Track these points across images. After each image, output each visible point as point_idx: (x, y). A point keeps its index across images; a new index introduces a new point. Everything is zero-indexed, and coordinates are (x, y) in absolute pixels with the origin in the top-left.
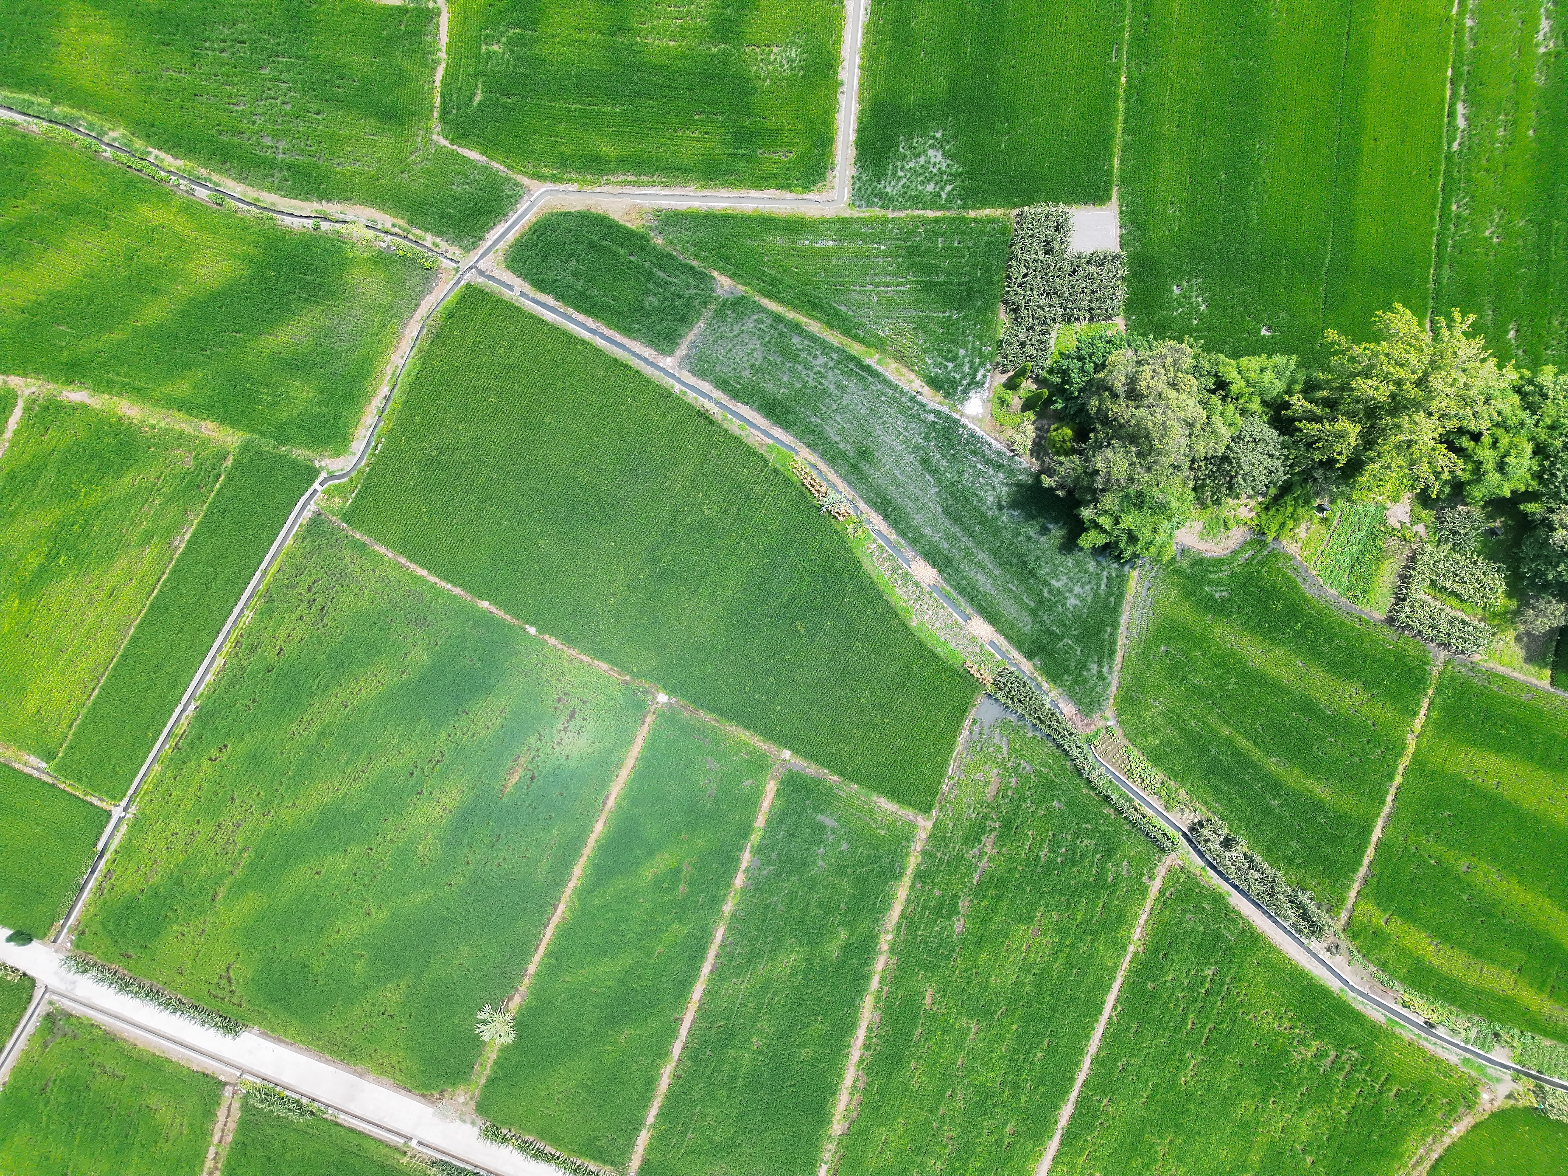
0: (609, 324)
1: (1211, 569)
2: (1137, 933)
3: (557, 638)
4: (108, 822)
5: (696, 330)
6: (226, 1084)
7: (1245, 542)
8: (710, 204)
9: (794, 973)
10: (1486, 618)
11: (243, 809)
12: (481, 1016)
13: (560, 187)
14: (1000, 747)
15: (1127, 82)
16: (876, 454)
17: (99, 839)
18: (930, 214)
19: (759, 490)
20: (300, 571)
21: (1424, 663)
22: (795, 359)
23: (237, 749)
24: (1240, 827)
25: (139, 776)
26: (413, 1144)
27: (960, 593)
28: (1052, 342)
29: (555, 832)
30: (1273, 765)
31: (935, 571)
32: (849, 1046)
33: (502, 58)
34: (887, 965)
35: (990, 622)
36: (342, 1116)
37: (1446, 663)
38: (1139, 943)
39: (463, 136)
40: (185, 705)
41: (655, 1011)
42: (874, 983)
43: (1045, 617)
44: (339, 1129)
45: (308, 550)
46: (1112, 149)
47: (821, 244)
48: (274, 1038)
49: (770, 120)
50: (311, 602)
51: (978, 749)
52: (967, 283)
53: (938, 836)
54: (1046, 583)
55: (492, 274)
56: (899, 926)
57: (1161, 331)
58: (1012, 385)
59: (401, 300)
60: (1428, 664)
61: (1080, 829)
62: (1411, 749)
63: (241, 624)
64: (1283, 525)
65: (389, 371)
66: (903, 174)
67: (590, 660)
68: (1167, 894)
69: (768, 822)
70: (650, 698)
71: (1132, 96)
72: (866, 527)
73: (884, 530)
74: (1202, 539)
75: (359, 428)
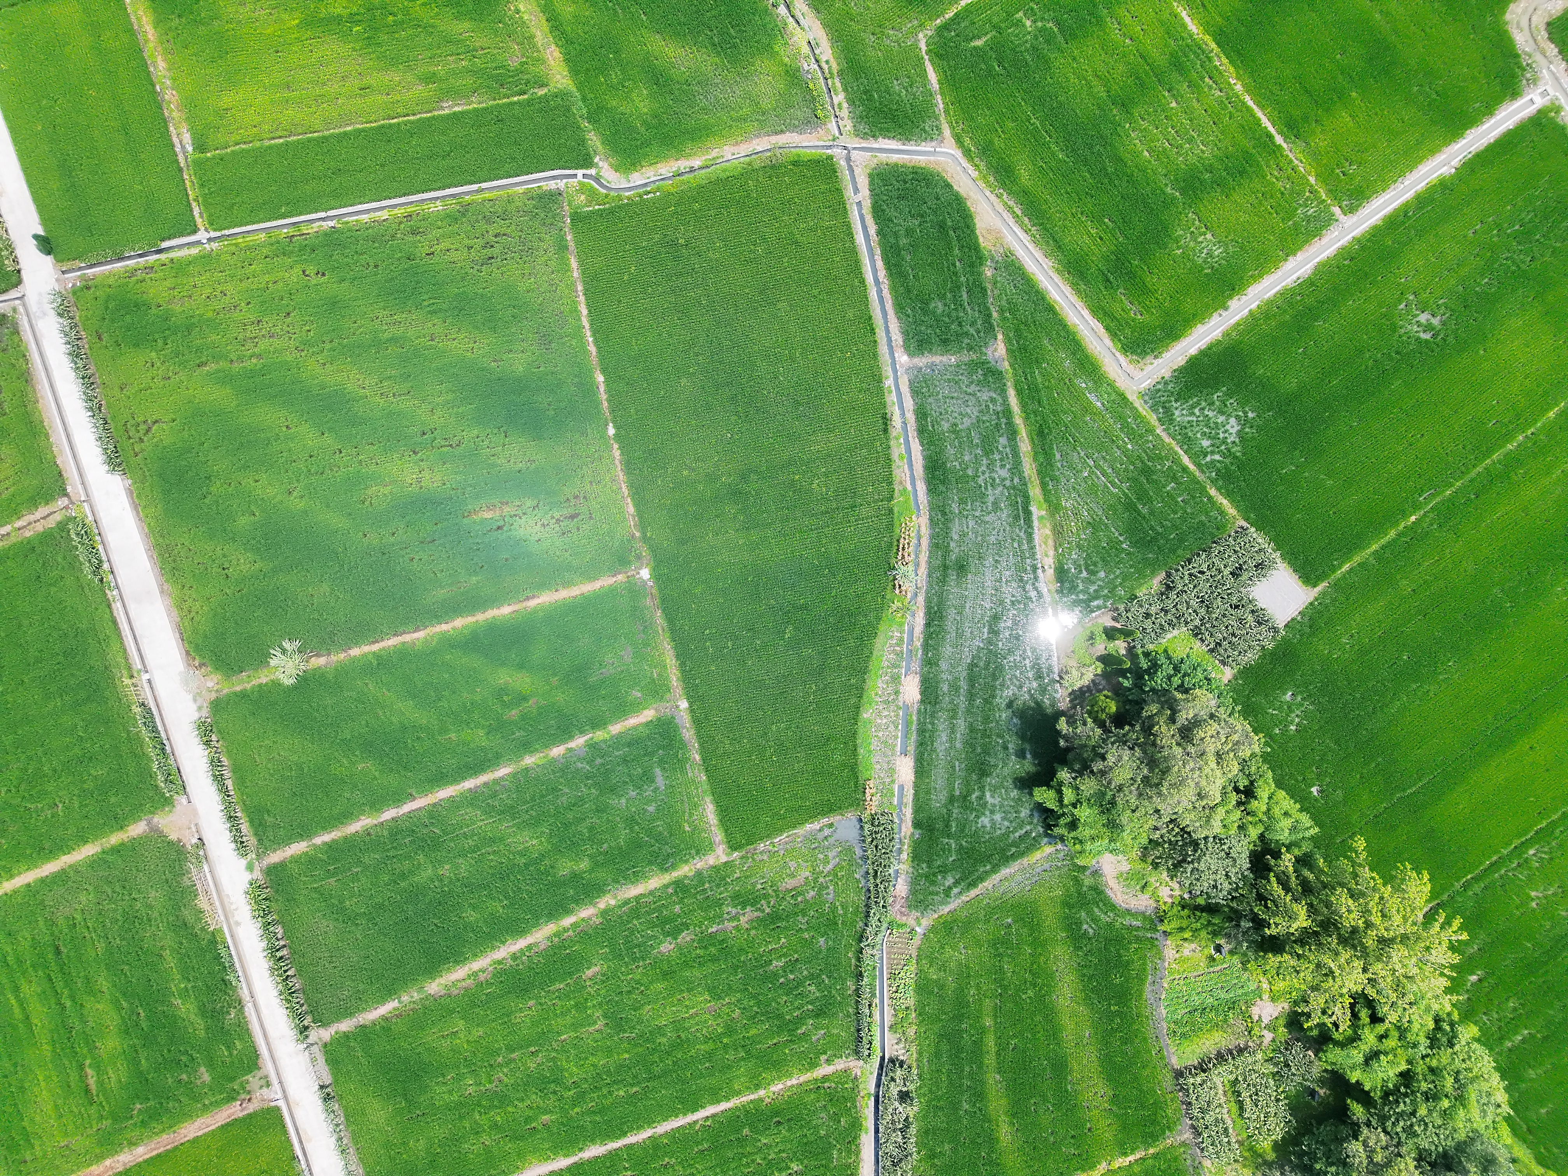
0: (893, 289)
1: (1101, 904)
2: (777, 1087)
3: (622, 454)
4: (189, 234)
5: (945, 359)
6: (67, 495)
7: (1143, 913)
8: (1050, 287)
9: (522, 854)
10: (1243, 1145)
11: (288, 329)
12: (286, 645)
13: (965, 163)
14: (828, 862)
15: (1413, 523)
16: (969, 576)
17: (170, 239)
18: (1186, 460)
19: (864, 511)
20: (504, 216)
21: (1169, 1127)
22: (987, 453)
23: (329, 286)
24: (925, 1095)
25: (244, 229)
26: (145, 677)
27: (918, 730)
28: (1169, 636)
29: (474, 579)
30: (993, 1078)
31: (919, 697)
32: (503, 943)
33: (1024, 36)
34: (590, 919)
35: (916, 773)
36: (119, 604)
37: (1183, 1144)
38: (771, 1094)
39: (940, 56)
40: (328, 217)
41: (403, 773)
42: (567, 921)
43: (955, 811)
44: (107, 610)
45: (526, 209)
46: (1353, 555)
47: (1092, 397)
48: (134, 502)
49: (1152, 278)
50: (489, 245)
51: (813, 846)
52: (1158, 533)
53: (720, 873)
54: (982, 788)
55: (855, 168)
56: (626, 902)
57: (1249, 711)
58: (1110, 634)
59: (776, 116)
60: (1170, 1131)
61: (819, 976)
63: (426, 207)
64: (1181, 929)
65: (714, 154)
66: (1198, 414)
67: (626, 494)
68: (826, 1085)
69: (620, 735)
70: (637, 564)
71: (1406, 536)
72: (908, 616)
73: (918, 632)
74: (1117, 878)
75: (651, 168)
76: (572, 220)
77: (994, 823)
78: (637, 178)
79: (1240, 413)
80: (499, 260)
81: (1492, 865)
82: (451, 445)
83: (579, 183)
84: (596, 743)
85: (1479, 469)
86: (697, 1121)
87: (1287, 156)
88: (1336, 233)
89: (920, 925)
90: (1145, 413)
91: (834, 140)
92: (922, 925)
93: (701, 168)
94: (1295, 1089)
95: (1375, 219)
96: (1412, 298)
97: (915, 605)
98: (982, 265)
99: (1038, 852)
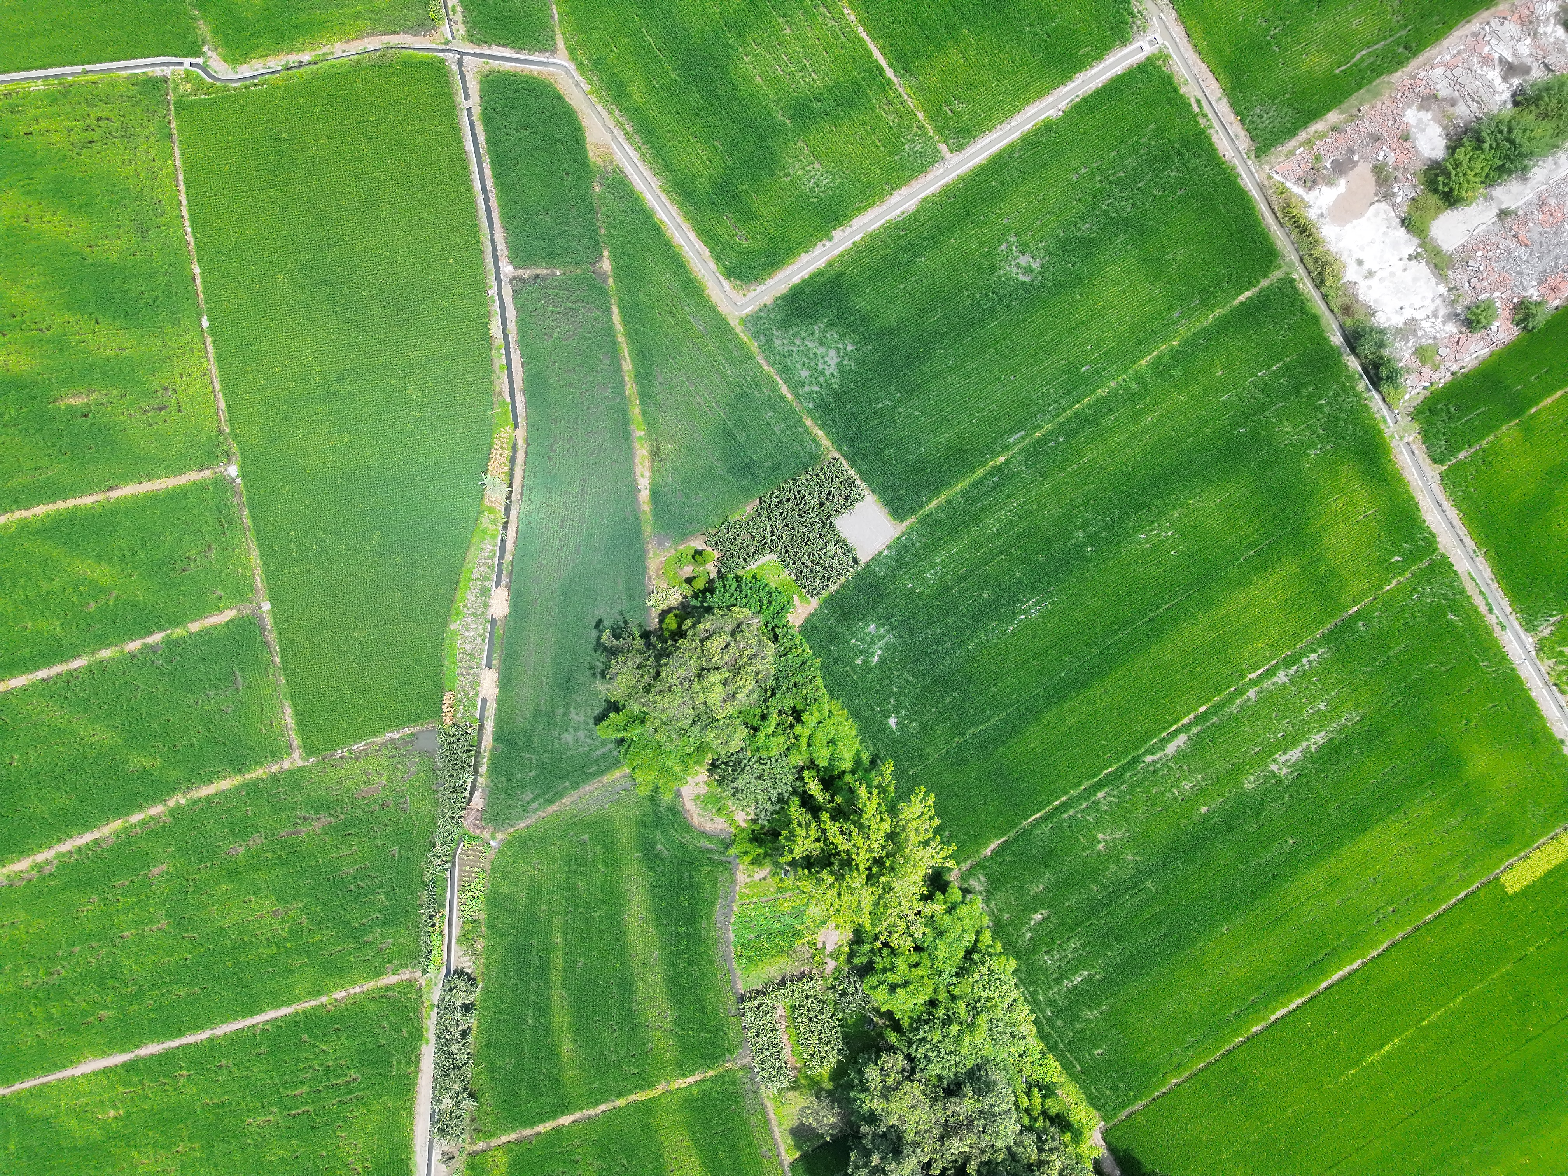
0: (500, 197)
1: (676, 825)
2: (339, 995)
3: (216, 349)
5: (548, 272)
7: (718, 836)
8: (657, 206)
9: (93, 747)
10: (800, 1071)
13: (577, 76)
14: (406, 772)
15: (1001, 463)
18: (784, 389)
19: (461, 421)
20: (106, 100)
21: (729, 1050)
24: (488, 1008)
27: (505, 644)
28: (758, 563)
29: (56, 466)
30: (559, 996)
31: (507, 611)
32: (69, 836)
34: (158, 816)
35: (499, 686)
37: (743, 1068)
38: (333, 1002)
42: (136, 818)
43: (539, 726)
45: (129, 94)
46: (940, 492)
47: (695, 320)
49: (759, 204)
50: (89, 129)
51: (391, 755)
52: (752, 460)
53: (294, 778)
54: (567, 707)
55: (467, 74)
56: (196, 802)
59: (389, 16)
60: (730, 1054)
61: (389, 884)
62: (652, 1094)
63: (27, 85)
65: (325, 50)
66: (797, 342)
67: (218, 389)
68: (390, 993)
69: (200, 634)
70: (225, 460)
71: (993, 476)
72: (500, 529)
73: (509, 545)
74: (695, 800)
75: (260, 61)
76: (175, 108)
77: (576, 739)
78: (245, 71)
79: (840, 346)
80: (99, 144)
81: (1060, 806)
82: (41, 330)
83: (186, 71)
84: (173, 640)
85: (1069, 413)
86: (258, 1024)
87: (897, 90)
88: (942, 170)
89: (494, 838)
90: (746, 339)
91: (446, 43)
92: (497, 839)
93: (310, 63)
94: (852, 1017)
95: (981, 159)
96: (1013, 239)
97: (508, 518)
98: (591, 180)
99: (618, 771)
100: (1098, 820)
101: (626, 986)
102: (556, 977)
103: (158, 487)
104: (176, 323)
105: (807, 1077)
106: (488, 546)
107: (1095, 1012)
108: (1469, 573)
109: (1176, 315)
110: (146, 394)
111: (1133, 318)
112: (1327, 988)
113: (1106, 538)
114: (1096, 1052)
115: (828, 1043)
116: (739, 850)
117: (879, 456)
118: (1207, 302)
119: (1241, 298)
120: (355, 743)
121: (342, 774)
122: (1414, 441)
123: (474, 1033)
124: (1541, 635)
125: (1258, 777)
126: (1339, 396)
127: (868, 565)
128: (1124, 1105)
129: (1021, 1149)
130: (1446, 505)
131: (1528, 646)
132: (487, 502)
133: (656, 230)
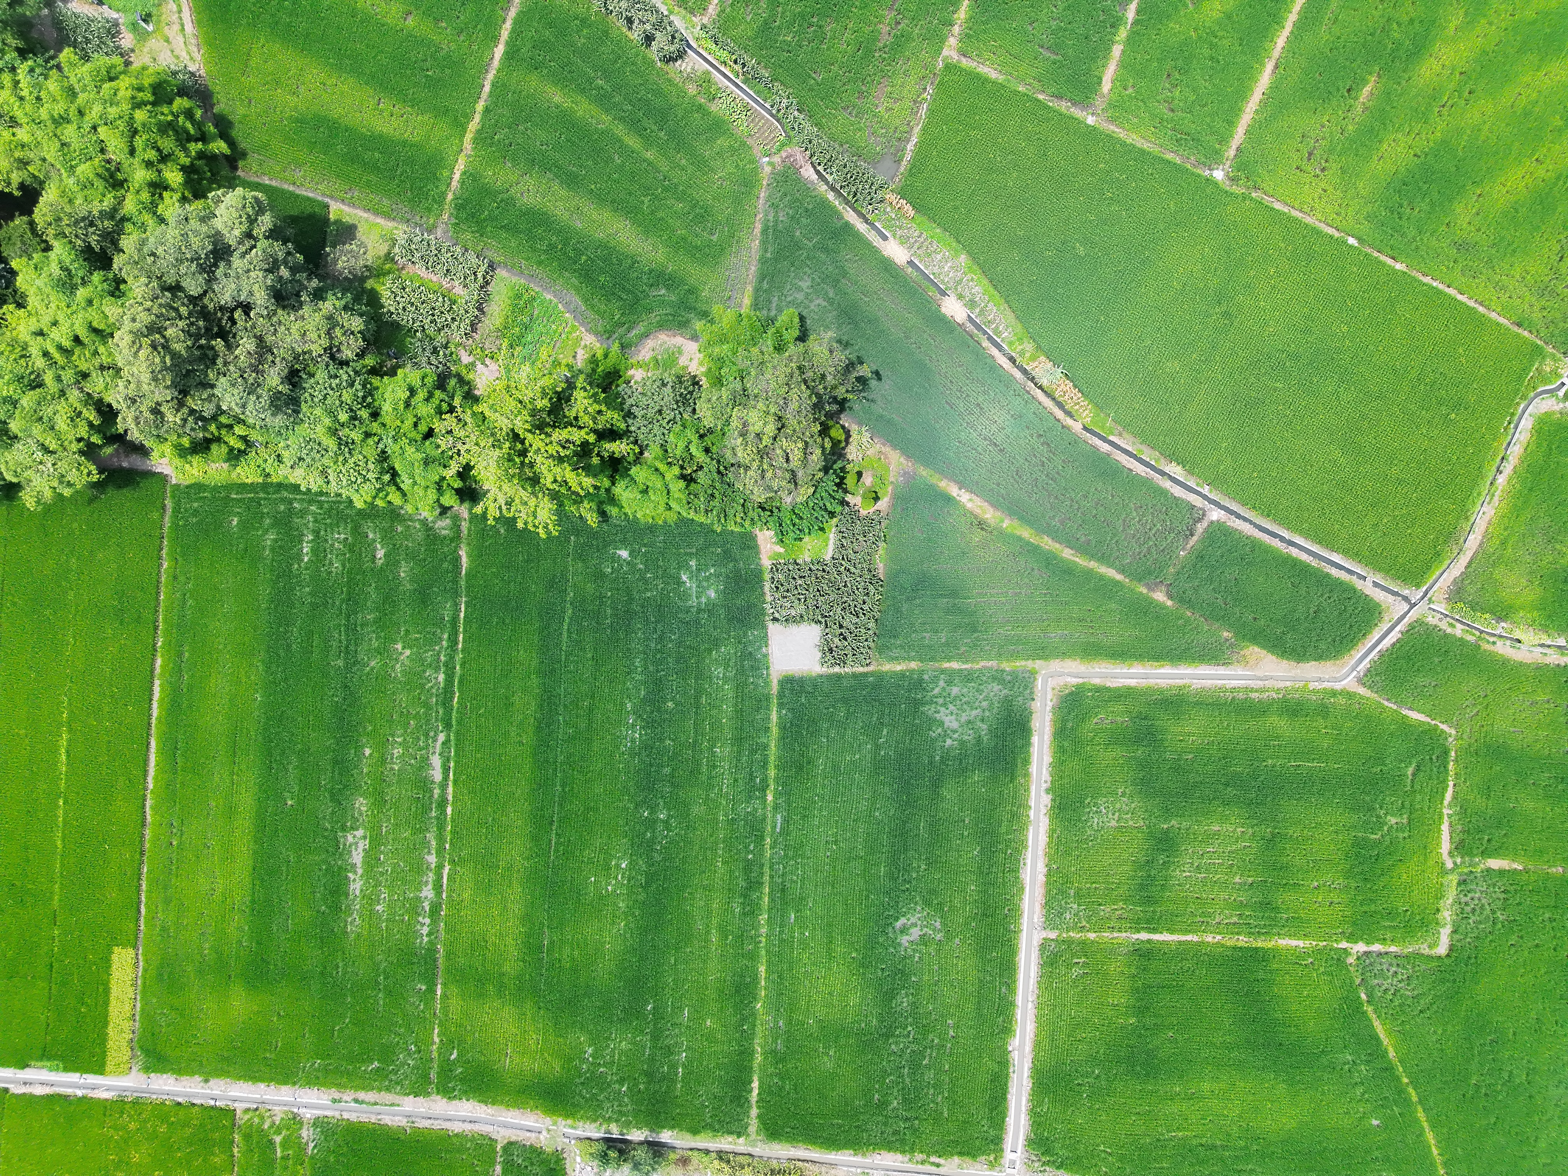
0: (1276, 552)
3: (1326, 235)
7: (637, 345)
8: (1176, 672)
13: (1326, 685)
15: (766, 796)
21: (457, 225)
24: (636, 56)
31: (943, 312)
33: (1387, 809)
39: (1425, 733)
46: (779, 729)
49: (1118, 754)
53: (937, 40)
55: (1393, 598)
60: (454, 224)
64: (604, 357)
65: (1496, 499)
66: (983, 703)
67: (1292, 212)
69: (1108, 50)
70: (1231, 175)
71: (762, 780)
72: (1014, 354)
73: (995, 352)
74: (679, 348)
75: (1526, 441)
76: (1538, 346)
77: (799, 289)
81: (457, 638)
84: (1120, 25)
87: (1126, 932)
88: (1036, 920)
89: (769, 163)
90: (1017, 664)
91: (1430, 600)
92: (767, 166)
93: (1494, 479)
94: (411, 343)
95: (1022, 959)
96: (939, 936)
97: (1017, 367)
98: (1236, 635)
99: (749, 304)
100: (422, 660)
101: (572, 181)
102: (620, 130)
103: (1250, 105)
104: (1368, 218)
105: (389, 273)
106: (1006, 334)
107: (269, 543)
108: (398, 1105)
109: (781, 1023)
110: (1331, 151)
111: (805, 986)
112: (149, 744)
113: (644, 834)
114: (236, 519)
115: (404, 309)
116: (613, 353)
117: (845, 700)
118: (772, 1054)
119: (755, 1084)
120: (928, 109)
121: (912, 80)
122: (538, 1138)
123: (624, 30)
124: (305, 1127)
125: (361, 814)
126: (620, 1105)
127: (764, 627)
128: (176, 510)
129: (204, 396)
130: (468, 1127)
131: (304, 1110)
132: (1043, 358)
133: (1158, 656)
